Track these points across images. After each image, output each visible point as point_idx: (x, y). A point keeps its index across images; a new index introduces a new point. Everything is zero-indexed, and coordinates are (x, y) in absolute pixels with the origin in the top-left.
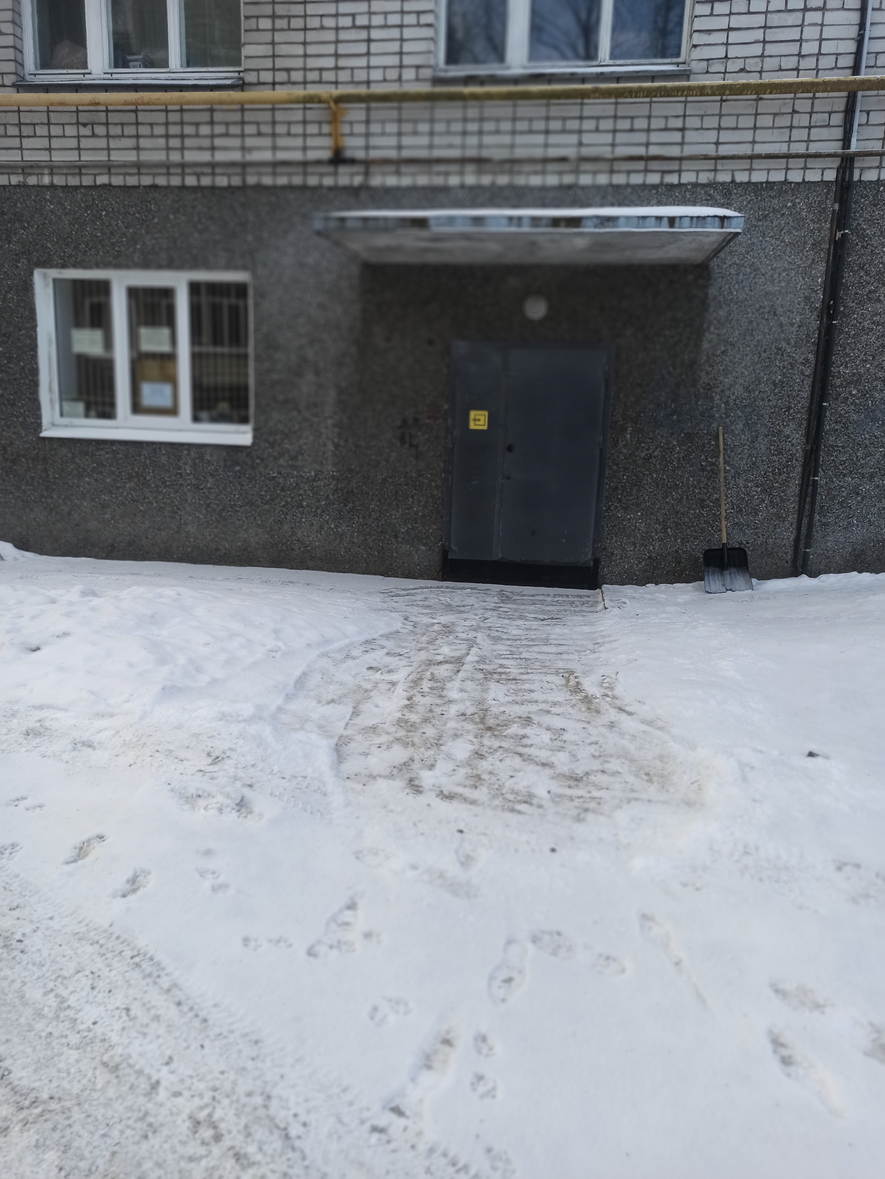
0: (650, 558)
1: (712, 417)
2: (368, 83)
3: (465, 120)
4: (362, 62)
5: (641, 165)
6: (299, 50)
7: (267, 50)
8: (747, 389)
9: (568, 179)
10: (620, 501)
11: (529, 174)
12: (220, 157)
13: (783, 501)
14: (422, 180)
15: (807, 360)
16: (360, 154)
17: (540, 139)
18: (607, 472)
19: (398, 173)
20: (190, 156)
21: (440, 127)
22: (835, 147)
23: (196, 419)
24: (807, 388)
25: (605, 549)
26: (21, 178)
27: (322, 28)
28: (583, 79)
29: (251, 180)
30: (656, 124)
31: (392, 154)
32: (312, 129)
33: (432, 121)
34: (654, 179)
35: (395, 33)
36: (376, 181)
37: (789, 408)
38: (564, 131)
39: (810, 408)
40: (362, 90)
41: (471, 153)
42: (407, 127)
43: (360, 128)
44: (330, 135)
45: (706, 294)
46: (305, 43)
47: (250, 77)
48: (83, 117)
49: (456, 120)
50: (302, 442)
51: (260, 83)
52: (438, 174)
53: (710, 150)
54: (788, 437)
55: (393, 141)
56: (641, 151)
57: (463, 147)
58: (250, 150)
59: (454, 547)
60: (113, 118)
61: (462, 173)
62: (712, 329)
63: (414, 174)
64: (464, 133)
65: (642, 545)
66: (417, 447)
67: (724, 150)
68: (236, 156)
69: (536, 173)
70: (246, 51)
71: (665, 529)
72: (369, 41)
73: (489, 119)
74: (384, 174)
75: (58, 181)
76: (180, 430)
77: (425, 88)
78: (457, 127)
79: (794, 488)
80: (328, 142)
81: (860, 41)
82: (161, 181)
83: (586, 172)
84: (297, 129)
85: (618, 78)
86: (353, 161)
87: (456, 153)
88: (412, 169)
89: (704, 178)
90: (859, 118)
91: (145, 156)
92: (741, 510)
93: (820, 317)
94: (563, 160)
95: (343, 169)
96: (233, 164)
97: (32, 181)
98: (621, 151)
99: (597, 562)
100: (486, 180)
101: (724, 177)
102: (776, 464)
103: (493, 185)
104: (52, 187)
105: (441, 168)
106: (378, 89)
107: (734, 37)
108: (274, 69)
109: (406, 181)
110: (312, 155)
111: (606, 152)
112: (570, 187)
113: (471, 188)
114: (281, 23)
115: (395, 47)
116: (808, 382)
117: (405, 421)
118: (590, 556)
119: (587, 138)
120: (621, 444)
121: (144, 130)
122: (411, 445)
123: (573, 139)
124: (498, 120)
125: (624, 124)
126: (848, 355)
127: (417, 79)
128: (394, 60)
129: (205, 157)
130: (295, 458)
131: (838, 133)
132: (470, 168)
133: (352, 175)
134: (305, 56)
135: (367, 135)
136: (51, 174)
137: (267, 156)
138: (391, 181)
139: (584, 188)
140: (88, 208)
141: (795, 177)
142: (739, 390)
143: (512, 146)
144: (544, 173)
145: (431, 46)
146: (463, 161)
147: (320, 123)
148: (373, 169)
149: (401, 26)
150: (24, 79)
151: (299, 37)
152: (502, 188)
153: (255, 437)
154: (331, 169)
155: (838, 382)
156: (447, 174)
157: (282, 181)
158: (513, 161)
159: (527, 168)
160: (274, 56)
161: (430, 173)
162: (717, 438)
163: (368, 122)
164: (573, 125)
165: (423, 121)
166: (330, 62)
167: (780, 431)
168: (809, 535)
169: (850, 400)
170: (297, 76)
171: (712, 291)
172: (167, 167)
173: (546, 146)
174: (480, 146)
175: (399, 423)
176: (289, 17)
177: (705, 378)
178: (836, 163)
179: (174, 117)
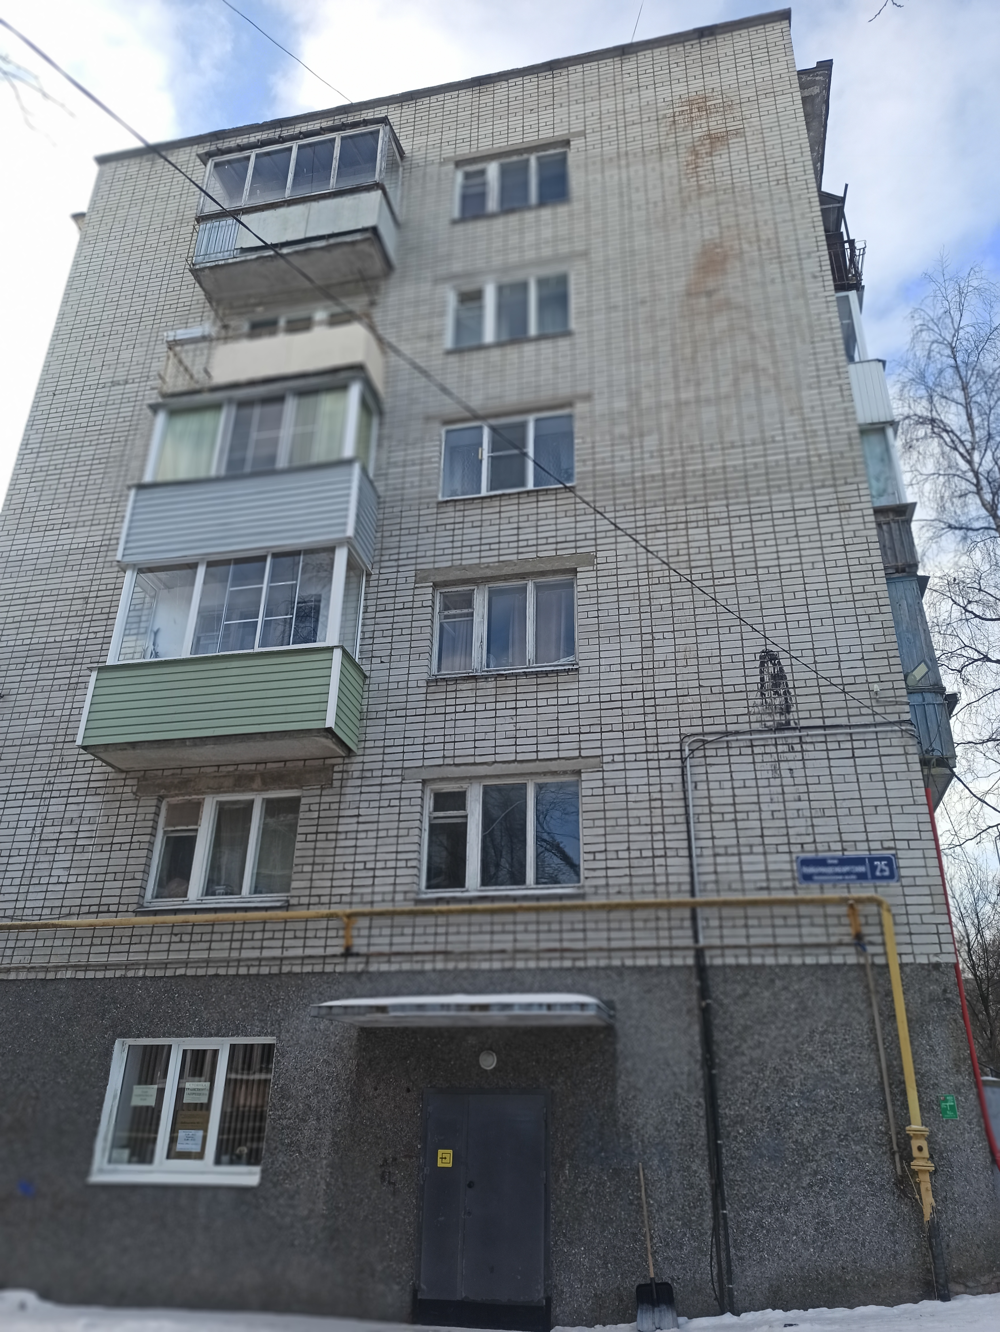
0: (595, 1295)
1: (632, 1154)
2: (372, 903)
3: (436, 925)
4: (369, 890)
5: (557, 955)
6: (328, 883)
7: (307, 884)
8: (656, 1129)
9: (508, 964)
10: (565, 1235)
11: (481, 961)
12: (266, 953)
13: (702, 1234)
14: (406, 966)
15: (699, 1103)
16: (363, 950)
17: (487, 937)
18: (552, 1207)
19: (389, 962)
20: (245, 954)
21: (419, 930)
22: (690, 942)
23: (218, 1161)
24: (703, 1128)
25: (555, 1286)
26: (123, 972)
27: (344, 870)
28: (515, 899)
29: (285, 969)
30: (566, 926)
31: (386, 949)
32: (332, 933)
33: (414, 926)
34: (568, 964)
35: (392, 872)
36: (373, 968)
37: (692, 1146)
38: (503, 932)
39: (708, 1145)
40: (367, 909)
41: (440, 948)
42: (397, 931)
43: (365, 932)
44: (343, 937)
45: (615, 1049)
46: (332, 879)
47: (294, 901)
48: (176, 930)
49: (430, 926)
50: (300, 1181)
51: (299, 905)
52: (417, 962)
53: (604, 944)
54: (695, 1172)
55: (387, 940)
56: (556, 945)
57: (435, 943)
58: (287, 948)
59: (423, 1286)
60: (196, 929)
61: (434, 961)
62: (623, 1077)
63: (400, 962)
64: (436, 934)
65: (587, 1282)
66: (394, 1184)
67: (614, 944)
68: (277, 953)
69: (485, 960)
70: (294, 884)
71: (606, 1263)
72: (374, 877)
73: (453, 925)
74: (379, 963)
75: (150, 973)
76: (202, 1173)
77: (410, 906)
78: (431, 930)
79: (708, 1223)
80: (341, 942)
81: (692, 875)
82: (222, 971)
83: (521, 959)
84: (322, 934)
85: (538, 898)
86: (358, 955)
87: (430, 948)
88: (399, 958)
89: (603, 963)
90: (701, 923)
91: (213, 955)
92: (668, 1244)
93: (702, 1067)
94: (503, 951)
95: (350, 960)
96: (274, 958)
97: (131, 974)
98: (543, 945)
99: (549, 1300)
100: (451, 965)
101: (616, 962)
102: (691, 1198)
103: (455, 969)
104: (144, 977)
105: (419, 958)
106: (377, 908)
107: (610, 873)
108: (310, 896)
109: (394, 967)
110: (330, 951)
111: (533, 946)
112: (510, 970)
113: (441, 971)
114: (318, 868)
115: (391, 880)
116: (703, 1122)
117: (385, 1160)
118: (542, 1295)
119: (519, 937)
120: (562, 1180)
121: (216, 937)
122: (389, 1183)
123: (510, 937)
124: (459, 925)
125: (544, 927)
126: (729, 1099)
127: (405, 900)
128: (390, 888)
129: (256, 954)
130: (292, 1197)
131: (689, 933)
132: (439, 957)
133: (357, 963)
134: (332, 887)
135: (370, 936)
136: (145, 969)
137: (299, 952)
138: (384, 967)
139: (520, 970)
140: (166, 991)
141: (666, 962)
142: (650, 1130)
143: (469, 942)
144: (491, 960)
145: (415, 879)
146: (434, 953)
147: (337, 929)
148: (371, 959)
149: (396, 868)
150: (142, 906)
151: (329, 875)
152: (462, 971)
153: (263, 1178)
154: (342, 960)
155: (726, 1122)
156: (423, 962)
157: (307, 969)
158: (469, 953)
159: (479, 957)
160: (311, 888)
161: (411, 961)
162: (638, 1173)
163: (370, 928)
164: (510, 928)
165: (408, 926)
166: (348, 891)
167: (689, 1167)
168: (730, 1272)
169: (739, 1139)
170: (325, 899)
171: (619, 1047)
172: (227, 962)
173: (492, 942)
174: (447, 943)
175: (381, 1162)
176: (323, 864)
177: (622, 1120)
178: (692, 953)
179: (238, 928)
